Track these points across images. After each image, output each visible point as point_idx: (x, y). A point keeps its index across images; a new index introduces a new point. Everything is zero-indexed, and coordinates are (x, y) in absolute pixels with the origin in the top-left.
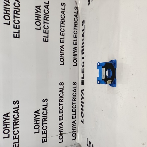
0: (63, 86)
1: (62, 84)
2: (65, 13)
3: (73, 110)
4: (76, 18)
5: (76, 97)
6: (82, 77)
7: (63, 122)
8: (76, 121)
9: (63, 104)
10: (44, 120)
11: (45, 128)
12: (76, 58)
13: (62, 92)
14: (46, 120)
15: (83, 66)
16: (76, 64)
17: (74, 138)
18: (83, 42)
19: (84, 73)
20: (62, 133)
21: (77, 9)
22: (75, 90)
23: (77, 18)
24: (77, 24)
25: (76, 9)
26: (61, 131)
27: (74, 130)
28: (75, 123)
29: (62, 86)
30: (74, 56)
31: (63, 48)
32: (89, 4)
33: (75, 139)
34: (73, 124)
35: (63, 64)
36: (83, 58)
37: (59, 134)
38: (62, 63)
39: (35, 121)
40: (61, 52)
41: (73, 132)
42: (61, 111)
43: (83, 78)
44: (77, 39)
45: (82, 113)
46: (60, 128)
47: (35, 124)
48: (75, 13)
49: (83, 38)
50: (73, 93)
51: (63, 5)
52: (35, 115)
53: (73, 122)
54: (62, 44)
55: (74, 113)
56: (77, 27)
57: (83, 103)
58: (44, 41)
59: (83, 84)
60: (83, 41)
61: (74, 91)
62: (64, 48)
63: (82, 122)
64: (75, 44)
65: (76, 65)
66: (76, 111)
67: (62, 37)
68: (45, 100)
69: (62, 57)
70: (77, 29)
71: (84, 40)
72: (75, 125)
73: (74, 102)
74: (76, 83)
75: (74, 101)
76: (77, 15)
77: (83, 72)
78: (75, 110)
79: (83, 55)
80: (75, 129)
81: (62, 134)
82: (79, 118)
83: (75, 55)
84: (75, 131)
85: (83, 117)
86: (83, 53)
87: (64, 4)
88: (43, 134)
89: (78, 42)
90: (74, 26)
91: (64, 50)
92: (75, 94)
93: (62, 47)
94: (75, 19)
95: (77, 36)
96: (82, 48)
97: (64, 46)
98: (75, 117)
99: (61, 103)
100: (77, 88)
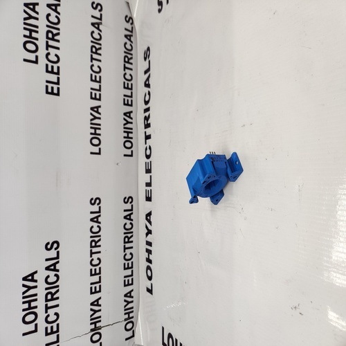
0: (100, 207)
1: (98, 201)
2: (101, 27)
3: (125, 264)
4: (129, 43)
5: (132, 232)
6: (146, 183)
7: (100, 298)
8: (132, 290)
9: (100, 252)
10: (49, 297)
11: (52, 318)
12: (132, 138)
13: (98, 222)
14: (55, 297)
15: (148, 157)
16: (132, 151)
17: (129, 334)
18: (147, 99)
19: (150, 172)
20: (98, 325)
21: (131, 21)
22: (130, 215)
23: (132, 42)
24: (131, 58)
25: (128, 22)
26: (95, 321)
27: (129, 313)
28: (132, 297)
29: (96, 208)
30: (125, 132)
31: (97, 112)
32: (160, 11)
33: (133, 336)
34: (125, 301)
35: (98, 152)
36: (148, 137)
37: (92, 330)
38: (96, 150)
39: (24, 303)
40: (93, 122)
41: (126, 320)
42: (95, 270)
43: (149, 184)
44: (132, 93)
45: (149, 268)
46: (93, 312)
47: (24, 310)
48: (126, 29)
49: (146, 90)
50: (126, 224)
51: (95, 8)
52: (24, 286)
53: (126, 296)
54: (96, 103)
55: (128, 272)
56: (131, 64)
57: (149, 244)
58: (47, 92)
59: (149, 199)
60: (147, 96)
61: (128, 217)
62: (100, 114)
63: (150, 291)
64: (128, 105)
65: (131, 154)
66: (132, 267)
67: (96, 86)
68: (53, 245)
69: (95, 135)
70: (131, 69)
71: (149, 93)
72: (132, 302)
73: (127, 245)
74: (131, 197)
75: (129, 242)
76: (131, 36)
77: (148, 171)
78: (130, 266)
79: (147, 130)
80: (132, 312)
81: (100, 328)
82: (141, 282)
83: (128, 131)
84: (132, 317)
85: (150, 278)
86: (147, 126)
87: (98, 4)
88: (47, 334)
89: (134, 99)
90: (125, 61)
91: (100, 118)
92: (130, 226)
93: (95, 109)
94: (126, 44)
95: (132, 84)
96: (145, 112)
97: (99, 109)
98: (130, 282)
99: (94, 250)
100: (134, 211)
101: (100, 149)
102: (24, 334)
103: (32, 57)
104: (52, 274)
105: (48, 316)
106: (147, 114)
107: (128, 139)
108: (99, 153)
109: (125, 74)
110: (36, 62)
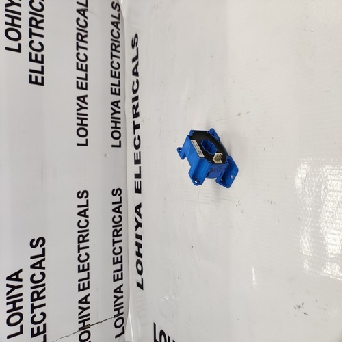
0: (87, 201)
1: (85, 194)
2: (87, 14)
3: (114, 258)
4: (116, 30)
5: (121, 225)
6: (135, 175)
7: (88, 295)
8: (122, 285)
9: (88, 247)
10: (35, 296)
11: (38, 318)
12: (120, 128)
13: (85, 216)
14: (41, 296)
15: (137, 147)
16: (120, 142)
17: (119, 331)
18: (135, 88)
19: (140, 163)
20: (87, 323)
21: (118, 8)
22: (118, 207)
23: (119, 29)
24: (119, 46)
25: (114, 8)
26: (83, 319)
27: (118, 309)
28: (122, 292)
30: (112, 122)
31: (84, 102)
33: (123, 333)
34: (115, 296)
35: (85, 143)
36: (136, 127)
37: (80, 329)
39: (8, 304)
40: (80, 112)
41: (115, 316)
42: (83, 265)
43: (138, 176)
44: (119, 81)
45: (139, 262)
46: (81, 310)
47: (8, 311)
48: (113, 16)
49: (135, 78)
50: (114, 217)
52: (8, 286)
53: (115, 291)
55: (118, 267)
56: (119, 52)
57: (139, 237)
58: (31, 82)
59: (138, 191)
60: (136, 85)
61: (117, 210)
62: (86, 103)
63: (140, 286)
64: (115, 94)
65: (120, 146)
66: (121, 261)
67: (82, 74)
68: (38, 242)
69: (82, 126)
70: (119, 57)
71: (138, 82)
72: (122, 297)
73: (116, 239)
74: (119, 189)
75: (118, 235)
76: (118, 23)
77: (137, 162)
78: (119, 260)
79: (135, 120)
80: (122, 307)
81: (89, 326)
82: (131, 276)
83: (116, 121)
84: (122, 313)
85: (140, 273)
86: (136, 115)
88: (33, 335)
89: (121, 88)
90: (112, 49)
91: (86, 108)
92: (119, 219)
93: (82, 99)
94: (112, 31)
95: (119, 73)
96: (133, 101)
97: (86, 96)
98: (120, 277)
100: (122, 204)
101: (87, 140)
102: (9, 337)
103: (15, 45)
104: (37, 272)
105: (34, 316)
106: (135, 103)
107: (116, 129)
108: (86, 145)
109: (112, 62)
110: (19, 50)
